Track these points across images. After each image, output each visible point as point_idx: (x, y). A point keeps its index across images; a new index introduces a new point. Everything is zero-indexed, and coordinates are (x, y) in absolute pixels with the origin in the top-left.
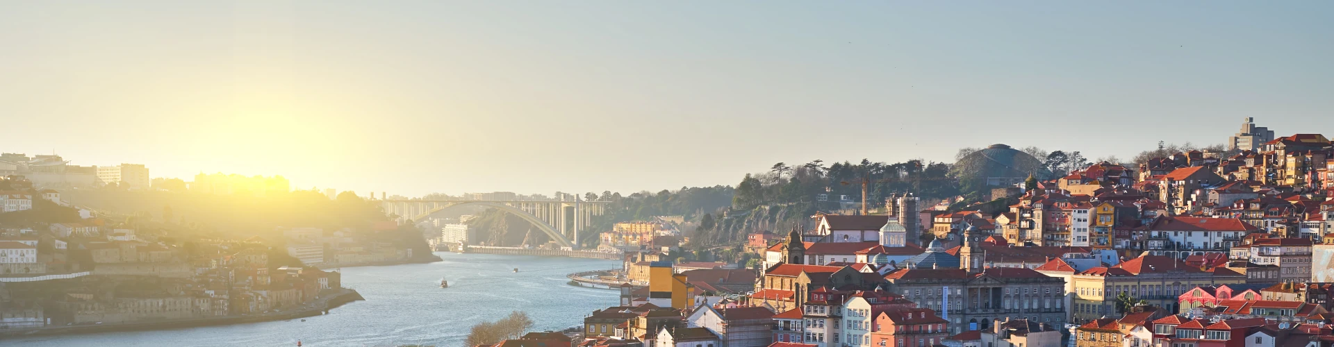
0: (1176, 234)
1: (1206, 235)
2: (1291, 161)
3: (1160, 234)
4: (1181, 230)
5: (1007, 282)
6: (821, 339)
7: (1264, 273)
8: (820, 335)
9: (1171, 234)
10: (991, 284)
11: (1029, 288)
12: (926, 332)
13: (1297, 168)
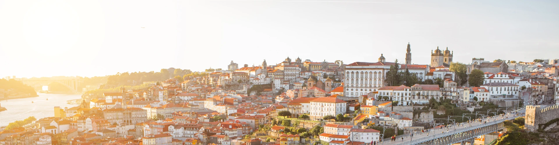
0: (181, 97)
1: (188, 97)
2: (211, 79)
3: (178, 97)
4: (182, 96)
5: (133, 111)
6: (81, 128)
7: (195, 107)
8: (81, 127)
9: (180, 97)
10: (129, 112)
11: (138, 112)
12: (105, 126)
13: (213, 81)
